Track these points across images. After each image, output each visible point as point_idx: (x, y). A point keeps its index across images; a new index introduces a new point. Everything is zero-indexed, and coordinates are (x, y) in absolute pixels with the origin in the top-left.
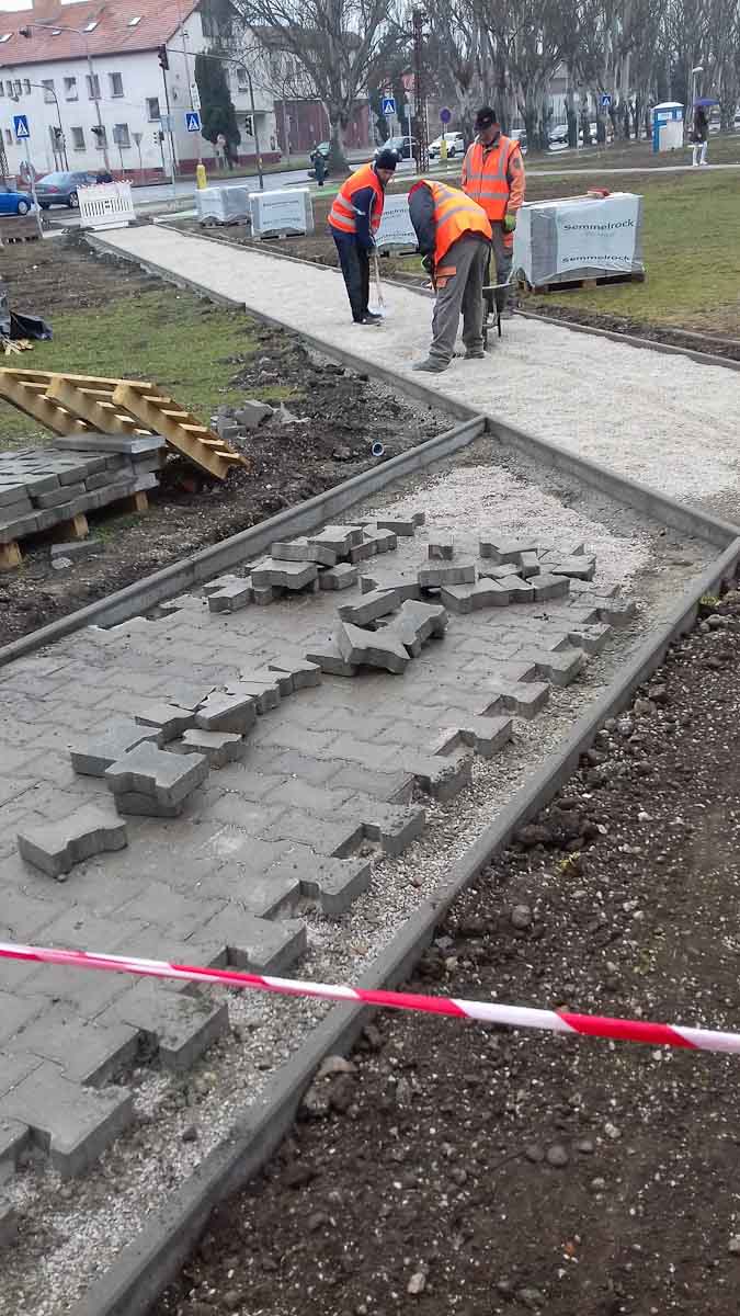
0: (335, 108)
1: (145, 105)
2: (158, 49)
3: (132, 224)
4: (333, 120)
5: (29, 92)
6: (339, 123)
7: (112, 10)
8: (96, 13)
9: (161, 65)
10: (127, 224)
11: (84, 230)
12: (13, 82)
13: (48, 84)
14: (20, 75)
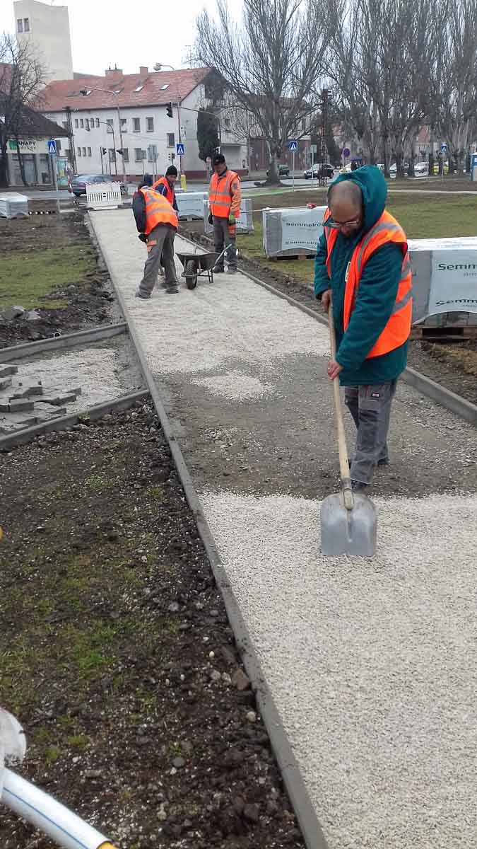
0: (274, 145)
1: (166, 138)
2: (167, 105)
3: (120, 207)
4: (272, 152)
5: (99, 126)
6: (275, 154)
7: (152, 80)
8: (142, 81)
9: (168, 114)
10: (116, 207)
11: (88, 209)
12: (89, 119)
13: (110, 122)
14: (94, 116)
